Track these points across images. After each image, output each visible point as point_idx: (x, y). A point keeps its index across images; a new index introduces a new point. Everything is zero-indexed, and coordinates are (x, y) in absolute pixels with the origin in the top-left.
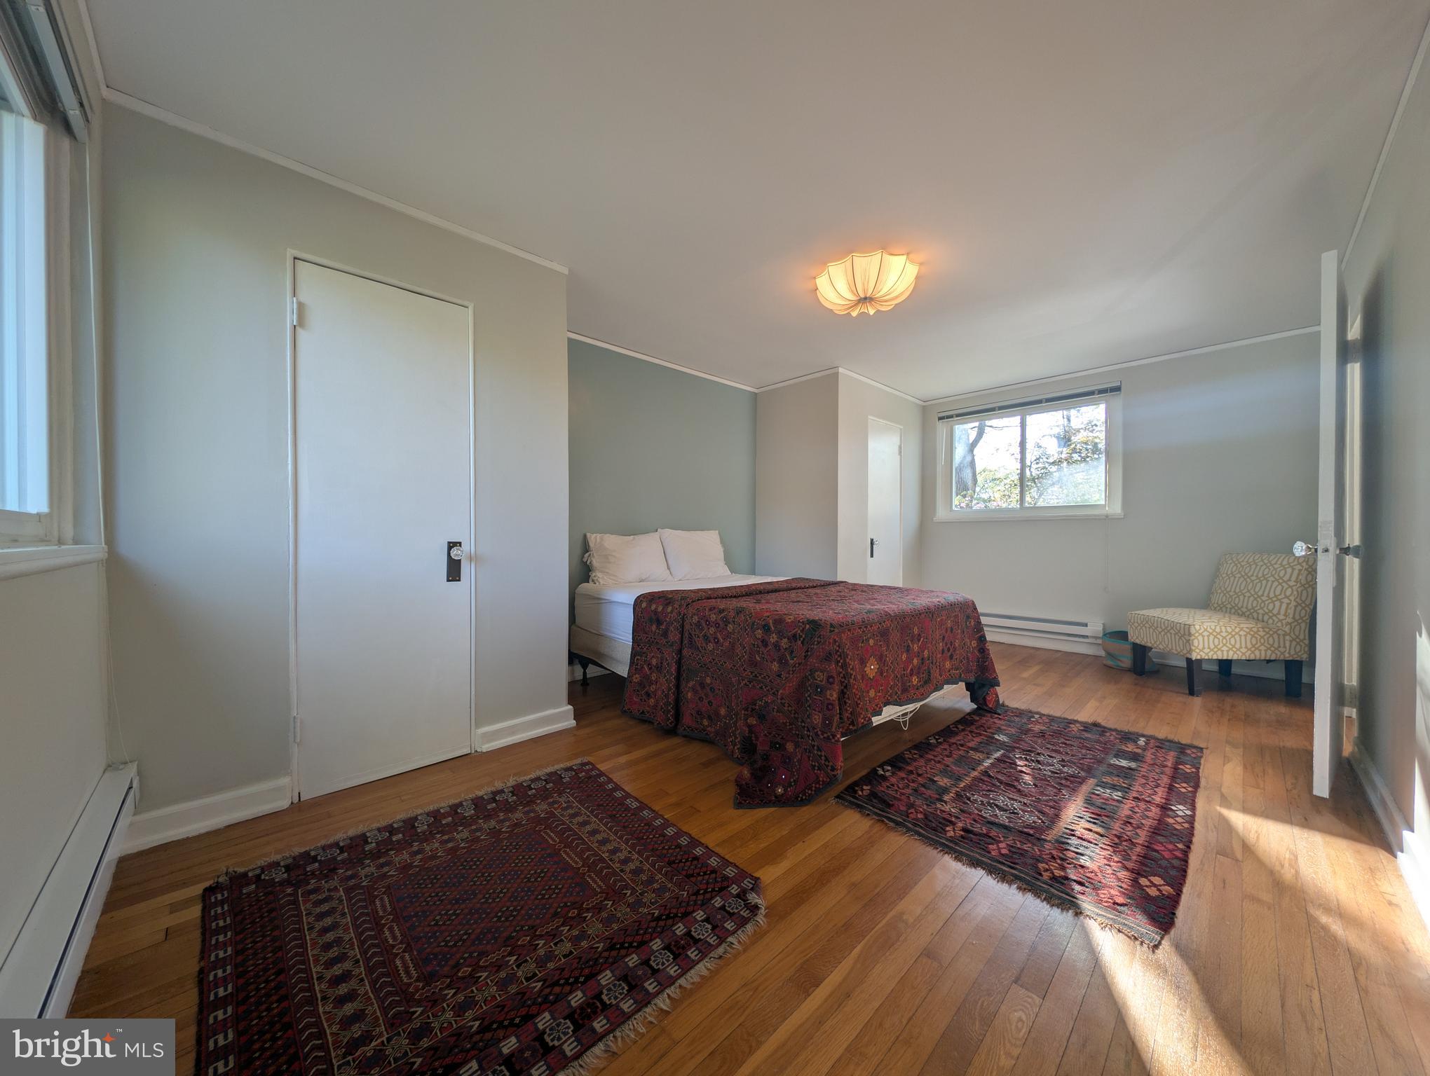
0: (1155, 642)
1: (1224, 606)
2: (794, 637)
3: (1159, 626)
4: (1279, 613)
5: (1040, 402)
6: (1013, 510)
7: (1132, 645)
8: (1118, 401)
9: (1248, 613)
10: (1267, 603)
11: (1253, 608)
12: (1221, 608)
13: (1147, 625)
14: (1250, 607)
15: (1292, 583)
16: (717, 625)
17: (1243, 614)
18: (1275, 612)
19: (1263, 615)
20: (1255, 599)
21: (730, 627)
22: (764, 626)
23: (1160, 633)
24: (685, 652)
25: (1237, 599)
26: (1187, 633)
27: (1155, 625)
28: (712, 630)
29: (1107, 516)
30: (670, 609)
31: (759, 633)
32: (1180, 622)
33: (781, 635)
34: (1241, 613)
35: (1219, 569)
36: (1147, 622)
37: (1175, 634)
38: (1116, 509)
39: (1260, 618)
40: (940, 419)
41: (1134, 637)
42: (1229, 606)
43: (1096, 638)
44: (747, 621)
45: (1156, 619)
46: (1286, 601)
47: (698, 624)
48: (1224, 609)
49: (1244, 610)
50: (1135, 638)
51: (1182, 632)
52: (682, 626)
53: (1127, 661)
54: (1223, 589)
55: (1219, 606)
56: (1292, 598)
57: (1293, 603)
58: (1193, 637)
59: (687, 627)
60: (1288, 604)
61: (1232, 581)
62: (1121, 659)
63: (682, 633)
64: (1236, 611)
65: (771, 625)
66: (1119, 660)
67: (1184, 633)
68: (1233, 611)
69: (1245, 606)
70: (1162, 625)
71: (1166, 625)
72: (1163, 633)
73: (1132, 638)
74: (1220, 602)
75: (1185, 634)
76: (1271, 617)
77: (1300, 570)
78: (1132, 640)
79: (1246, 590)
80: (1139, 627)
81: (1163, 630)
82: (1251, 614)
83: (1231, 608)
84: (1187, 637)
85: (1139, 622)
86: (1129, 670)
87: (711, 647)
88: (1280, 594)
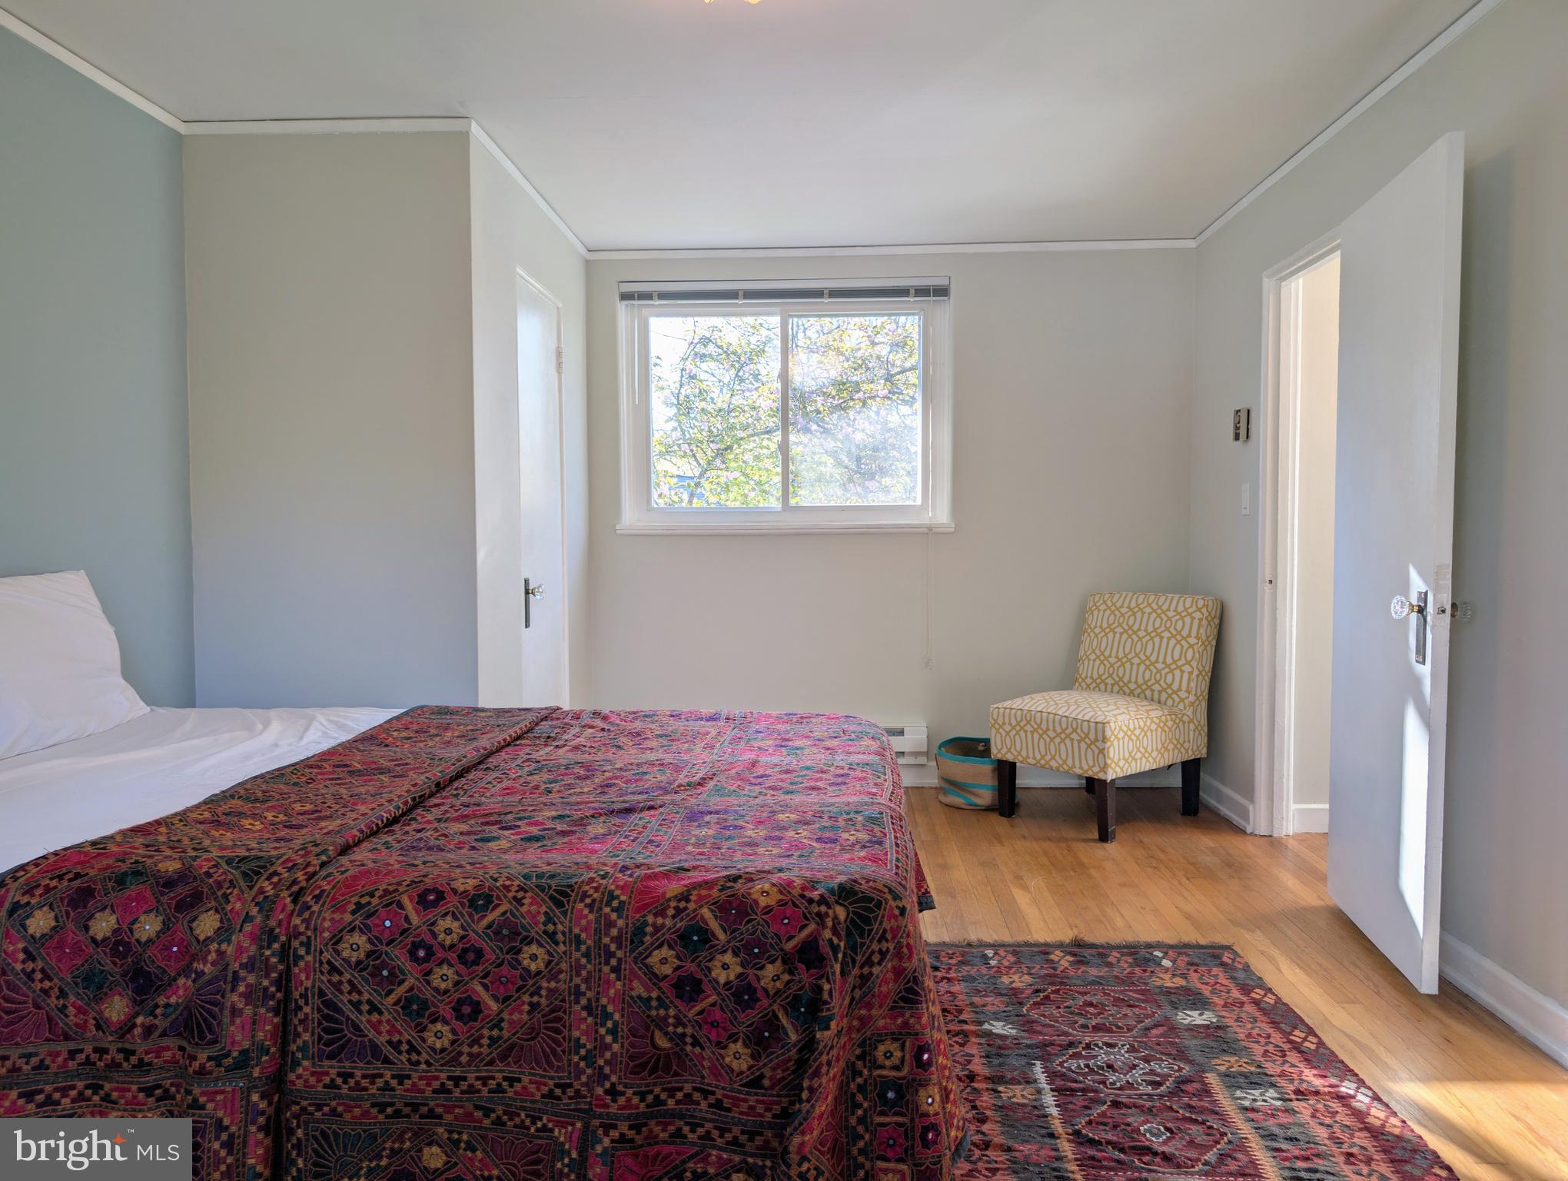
0: (1043, 757)
1: (1103, 681)
2: (810, 955)
3: (1051, 728)
4: (1180, 689)
5: (818, 293)
6: (768, 512)
7: (995, 765)
8: (944, 312)
9: (1139, 691)
10: (1163, 672)
11: (1145, 683)
12: (1098, 685)
13: (1028, 728)
14: (1140, 681)
15: (1192, 641)
16: (468, 955)
17: (1132, 693)
18: (1175, 686)
19: (1160, 692)
20: (1147, 667)
21: (534, 957)
22: (684, 937)
23: (1052, 740)
24: (302, 1074)
25: (1121, 669)
26: (1100, 738)
27: (1044, 726)
28: (444, 976)
29: (930, 528)
30: (207, 924)
31: (664, 960)
32: (1086, 718)
33: (752, 952)
34: (1127, 691)
35: (1085, 620)
36: (1028, 722)
37: (1079, 742)
38: (941, 514)
39: (1156, 697)
40: (625, 297)
41: (1000, 750)
42: (1110, 681)
43: (916, 754)
44: (611, 924)
45: (1045, 715)
46: (1187, 668)
47: (373, 965)
48: (1102, 686)
49: (1132, 686)
50: (1004, 751)
51: (1092, 736)
52: (284, 982)
53: (986, 796)
54: (1098, 653)
55: (1095, 681)
56: (1194, 664)
57: (1196, 672)
58: (1109, 744)
59: (303, 980)
60: (1191, 673)
61: (1110, 639)
62: (975, 790)
63: (284, 1009)
64: (1121, 688)
65: (714, 925)
66: (971, 793)
67: (1096, 737)
68: (1116, 688)
69: (1133, 680)
70: (1057, 725)
71: (1064, 726)
72: (1058, 740)
73: (999, 751)
74: (1095, 676)
75: (1097, 740)
76: (1170, 696)
77: (1201, 620)
78: (999, 756)
79: (1133, 654)
80: (1014, 732)
81: (1058, 735)
82: (1143, 691)
83: (1113, 685)
84: (1099, 744)
85: (1014, 723)
86: (989, 809)
87: (439, 1035)
88: (1180, 659)
